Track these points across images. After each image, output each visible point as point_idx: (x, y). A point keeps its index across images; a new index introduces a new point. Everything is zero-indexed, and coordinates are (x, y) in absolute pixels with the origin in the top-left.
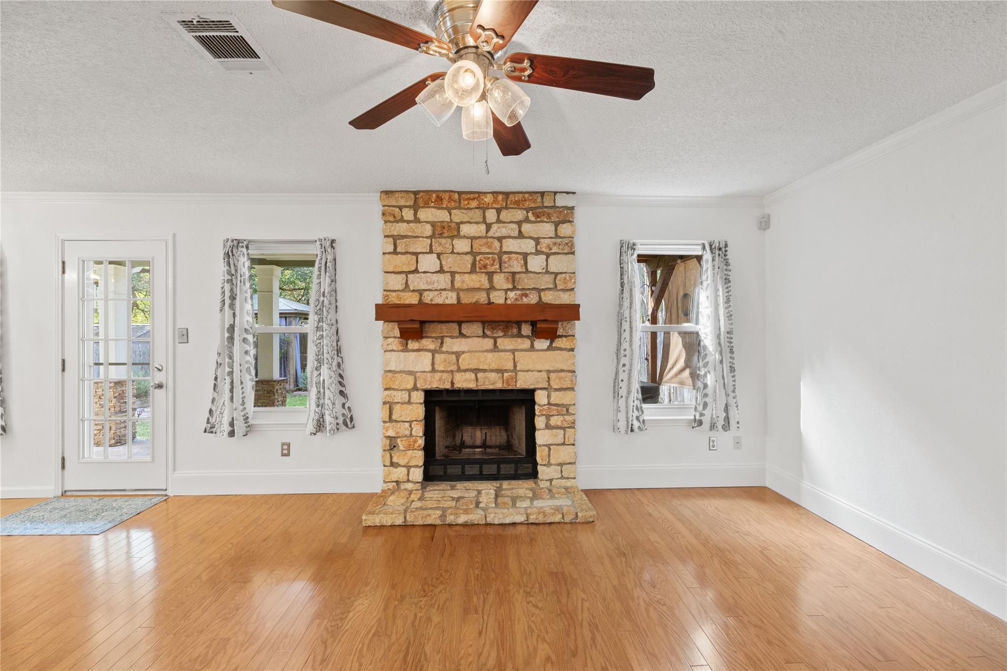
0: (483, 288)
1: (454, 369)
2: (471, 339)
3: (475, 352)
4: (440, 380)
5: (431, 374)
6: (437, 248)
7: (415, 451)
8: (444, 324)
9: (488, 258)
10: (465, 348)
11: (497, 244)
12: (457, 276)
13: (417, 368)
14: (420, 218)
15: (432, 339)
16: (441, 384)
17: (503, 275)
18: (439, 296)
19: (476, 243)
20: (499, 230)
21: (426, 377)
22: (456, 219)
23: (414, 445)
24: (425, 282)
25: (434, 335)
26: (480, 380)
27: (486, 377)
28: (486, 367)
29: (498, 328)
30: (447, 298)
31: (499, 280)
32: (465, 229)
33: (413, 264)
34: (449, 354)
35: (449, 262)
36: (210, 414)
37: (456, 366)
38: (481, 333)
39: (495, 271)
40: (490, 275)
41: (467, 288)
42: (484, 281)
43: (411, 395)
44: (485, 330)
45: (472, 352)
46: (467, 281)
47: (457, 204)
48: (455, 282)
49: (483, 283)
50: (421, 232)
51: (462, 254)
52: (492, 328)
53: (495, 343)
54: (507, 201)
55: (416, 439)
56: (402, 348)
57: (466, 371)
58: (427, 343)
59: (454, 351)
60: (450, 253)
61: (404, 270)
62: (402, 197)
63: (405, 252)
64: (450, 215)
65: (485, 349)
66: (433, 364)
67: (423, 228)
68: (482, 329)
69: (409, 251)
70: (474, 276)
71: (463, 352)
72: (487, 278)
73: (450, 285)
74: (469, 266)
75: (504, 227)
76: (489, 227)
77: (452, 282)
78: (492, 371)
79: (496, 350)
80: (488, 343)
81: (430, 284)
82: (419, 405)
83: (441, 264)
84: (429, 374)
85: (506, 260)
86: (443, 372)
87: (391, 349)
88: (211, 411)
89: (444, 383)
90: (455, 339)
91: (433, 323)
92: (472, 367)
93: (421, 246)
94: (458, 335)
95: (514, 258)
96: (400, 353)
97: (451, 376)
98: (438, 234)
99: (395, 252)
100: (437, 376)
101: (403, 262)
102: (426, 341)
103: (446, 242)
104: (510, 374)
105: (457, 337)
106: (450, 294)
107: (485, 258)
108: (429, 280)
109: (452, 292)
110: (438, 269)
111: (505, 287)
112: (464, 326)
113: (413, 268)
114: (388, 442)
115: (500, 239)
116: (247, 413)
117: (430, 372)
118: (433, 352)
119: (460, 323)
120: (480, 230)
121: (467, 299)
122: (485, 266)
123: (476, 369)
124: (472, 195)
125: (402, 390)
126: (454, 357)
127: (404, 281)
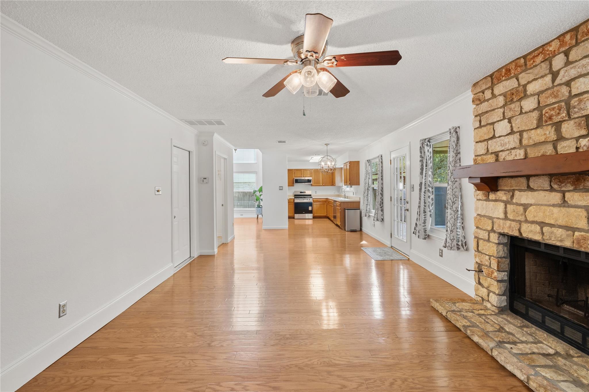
0: (549, 140)
1: (522, 219)
2: (537, 192)
3: (542, 205)
4: (510, 227)
5: (504, 221)
6: (509, 114)
7: (492, 280)
8: (514, 179)
9: (553, 109)
10: (532, 201)
11: (564, 90)
12: (525, 135)
13: (494, 215)
14: (495, 93)
15: (505, 192)
16: (511, 231)
17: (572, 122)
18: (510, 155)
19: (542, 98)
20: (566, 73)
21: (500, 223)
22: (523, 82)
23: (491, 275)
24: (500, 145)
25: (506, 188)
26: (545, 234)
27: (552, 233)
28: (552, 222)
29: (566, 181)
30: (516, 155)
31: (568, 128)
32: (532, 88)
33: (491, 133)
34: (517, 205)
35: (519, 123)
36: (416, 225)
37: (523, 217)
38: (547, 186)
39: (561, 120)
40: (558, 126)
41: (533, 143)
42: (549, 133)
43: (490, 235)
44: (552, 183)
45: (539, 205)
46: (533, 137)
47: (524, 68)
48: (523, 140)
49: (548, 136)
50: (496, 104)
51: (530, 111)
52: (560, 182)
53: (564, 197)
54: (577, 36)
55: (493, 270)
56: (485, 198)
57: (533, 222)
58: (501, 195)
59: (522, 203)
60: (519, 115)
61: (485, 139)
62: (483, 83)
63: (487, 124)
64: (518, 80)
65: (552, 202)
66: (506, 213)
67: (497, 101)
68: (548, 183)
69: (489, 123)
70: (539, 131)
71: (531, 205)
72: (553, 129)
73: (518, 144)
74: (535, 122)
75: (571, 68)
76: (555, 75)
77: (521, 141)
78: (560, 227)
79: (566, 205)
80: (556, 197)
81: (503, 146)
82: (494, 245)
83: (512, 126)
84: (502, 221)
85: (576, 104)
86: (513, 221)
87: (479, 198)
88: (416, 224)
89: (513, 230)
90: (522, 193)
91: (505, 179)
92: (538, 219)
93: (497, 115)
94: (526, 188)
95: (586, 99)
96: (484, 202)
97: (519, 226)
98: (509, 101)
99: (481, 126)
100: (508, 223)
101: (485, 133)
102: (500, 193)
103: (515, 106)
104: (582, 233)
105: (524, 191)
106: (518, 151)
107: (550, 109)
108: (503, 142)
109: (519, 149)
110: (509, 131)
111: (577, 134)
112: (532, 179)
113: (491, 136)
114: (477, 266)
115: (568, 84)
116: (426, 228)
117: (503, 219)
118: (506, 203)
119: (528, 177)
120: (545, 82)
121: (533, 153)
122: (550, 118)
123: (542, 222)
124: (536, 52)
125: (484, 230)
126: (521, 209)
127: (486, 147)
